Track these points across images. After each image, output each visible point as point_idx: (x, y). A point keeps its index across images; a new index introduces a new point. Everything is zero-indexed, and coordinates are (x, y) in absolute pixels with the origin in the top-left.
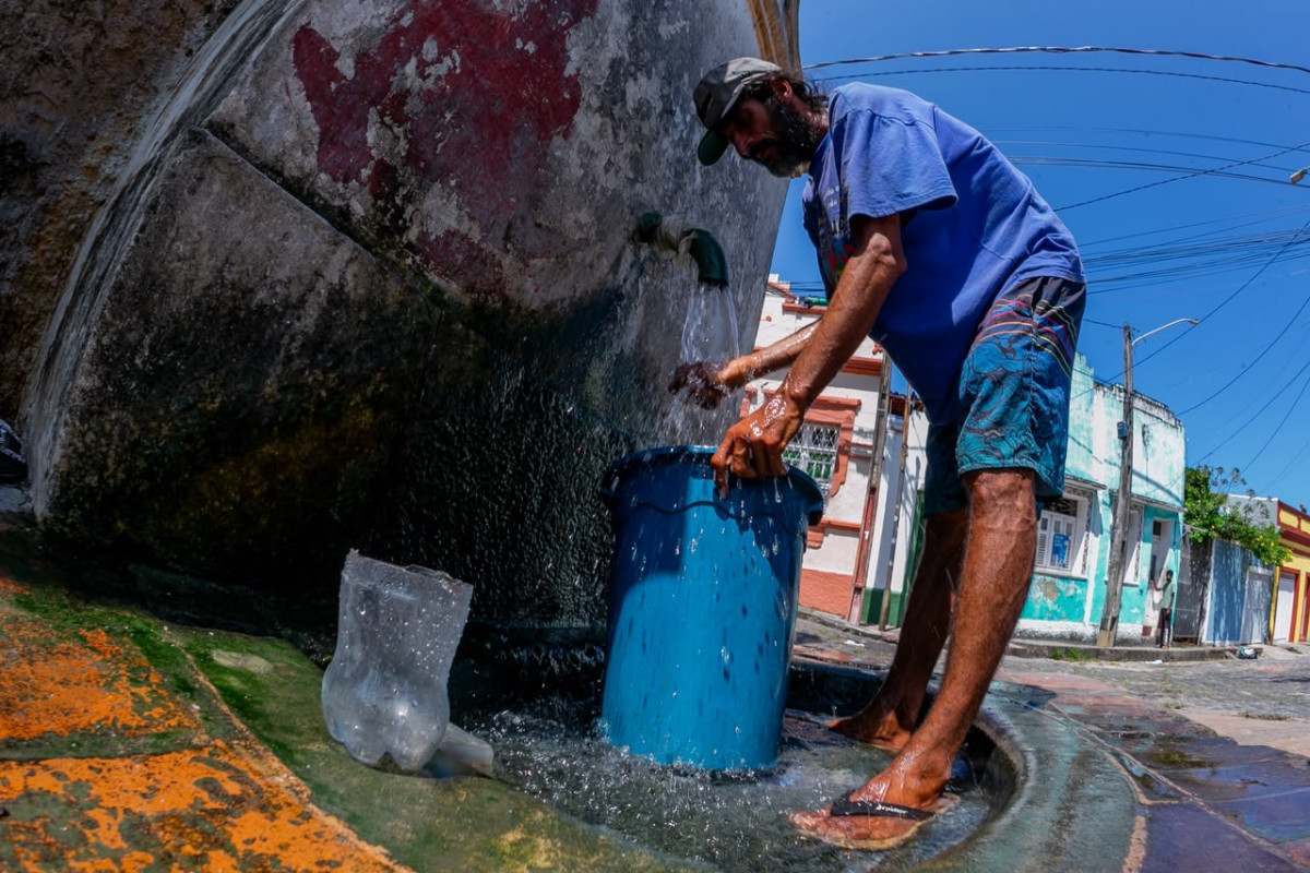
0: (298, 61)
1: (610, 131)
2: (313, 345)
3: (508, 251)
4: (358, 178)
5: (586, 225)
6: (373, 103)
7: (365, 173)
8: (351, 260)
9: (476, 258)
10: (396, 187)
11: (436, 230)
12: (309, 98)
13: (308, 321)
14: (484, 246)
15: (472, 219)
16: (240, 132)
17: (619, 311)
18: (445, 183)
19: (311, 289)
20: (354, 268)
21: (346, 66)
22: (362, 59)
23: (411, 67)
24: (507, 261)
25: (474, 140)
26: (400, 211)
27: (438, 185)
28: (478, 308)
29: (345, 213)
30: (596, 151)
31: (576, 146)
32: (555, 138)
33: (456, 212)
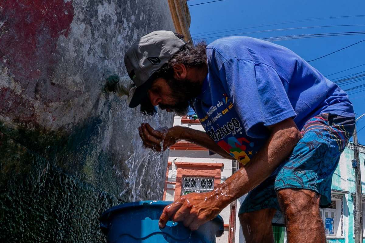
1: (90, 32)
3: (37, 99)
5: (79, 83)
9: (19, 103)
14: (23, 96)
15: (16, 81)
17: (99, 129)
24: (37, 104)
25: (16, 37)
28: (22, 131)
30: (83, 43)
31: (72, 40)
32: (61, 36)
33: (7, 77)
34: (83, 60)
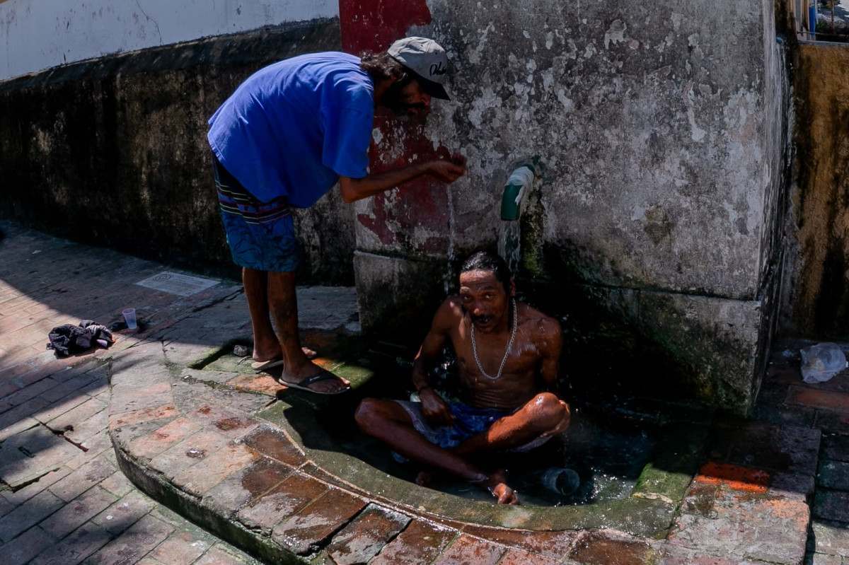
0: (363, 223)
2: (400, 288)
4: (393, 240)
5: (485, 200)
6: (385, 219)
7: (394, 238)
8: (400, 264)
10: (404, 236)
11: (423, 241)
12: (371, 229)
13: (397, 283)
14: (442, 236)
15: (432, 230)
16: (363, 247)
17: (532, 224)
18: (417, 226)
19: (393, 275)
20: (401, 266)
21: (373, 216)
22: (374, 211)
23: (386, 202)
26: (408, 242)
27: (416, 228)
29: (396, 251)
33: (426, 232)
34: (479, 177)
